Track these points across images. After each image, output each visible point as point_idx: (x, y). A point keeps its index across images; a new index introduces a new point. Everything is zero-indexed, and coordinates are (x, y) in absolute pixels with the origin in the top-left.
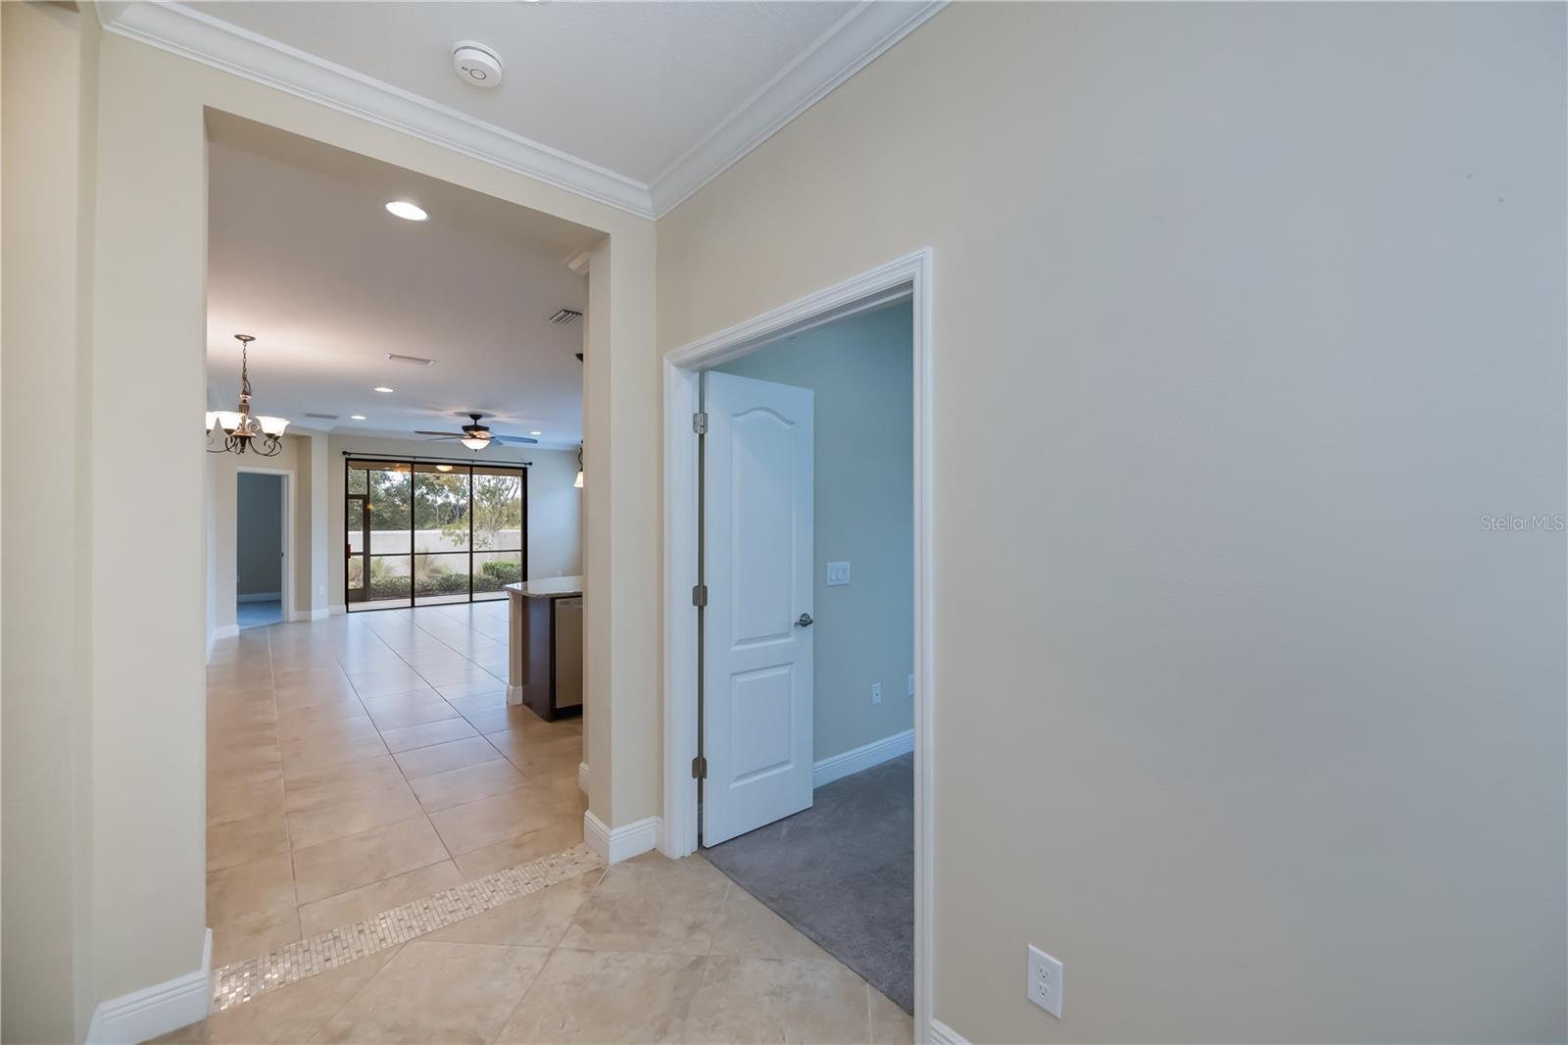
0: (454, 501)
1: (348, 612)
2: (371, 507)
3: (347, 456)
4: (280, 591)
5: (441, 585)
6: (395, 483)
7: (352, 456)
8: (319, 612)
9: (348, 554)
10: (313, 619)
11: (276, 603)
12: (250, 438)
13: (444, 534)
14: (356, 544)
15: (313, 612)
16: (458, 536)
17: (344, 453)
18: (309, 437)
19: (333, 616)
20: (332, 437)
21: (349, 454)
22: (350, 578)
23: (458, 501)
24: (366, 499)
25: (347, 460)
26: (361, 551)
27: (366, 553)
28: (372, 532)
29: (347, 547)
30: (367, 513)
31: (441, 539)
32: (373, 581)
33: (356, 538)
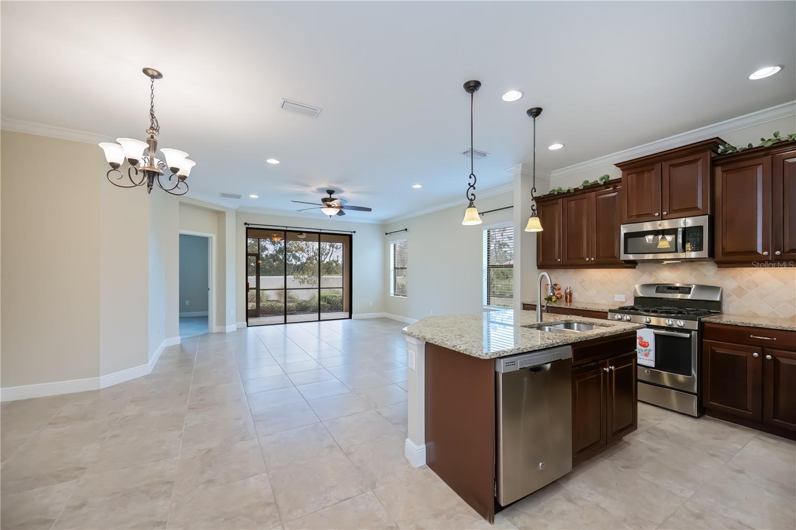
0: (294, 263)
1: (247, 326)
2: (260, 262)
3: (247, 226)
4: (208, 310)
5: (297, 307)
6: (271, 252)
7: (250, 226)
8: (230, 328)
9: (248, 289)
10: (227, 332)
11: (205, 319)
12: (158, 174)
13: (294, 278)
14: (252, 284)
15: (227, 327)
16: (301, 279)
17: (246, 224)
18: (225, 212)
19: (239, 329)
20: (238, 214)
21: (248, 224)
22: (249, 300)
23: (296, 263)
24: (258, 256)
25: (247, 228)
26: (255, 287)
27: (258, 288)
28: (261, 277)
29: (247, 284)
30: (258, 265)
31: (293, 281)
32: (261, 305)
33: (252, 280)
